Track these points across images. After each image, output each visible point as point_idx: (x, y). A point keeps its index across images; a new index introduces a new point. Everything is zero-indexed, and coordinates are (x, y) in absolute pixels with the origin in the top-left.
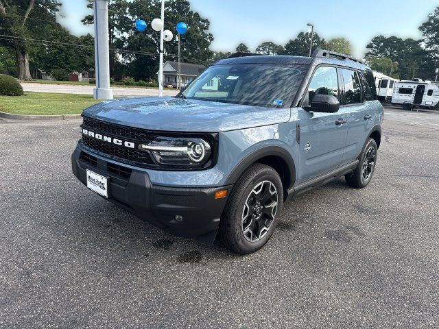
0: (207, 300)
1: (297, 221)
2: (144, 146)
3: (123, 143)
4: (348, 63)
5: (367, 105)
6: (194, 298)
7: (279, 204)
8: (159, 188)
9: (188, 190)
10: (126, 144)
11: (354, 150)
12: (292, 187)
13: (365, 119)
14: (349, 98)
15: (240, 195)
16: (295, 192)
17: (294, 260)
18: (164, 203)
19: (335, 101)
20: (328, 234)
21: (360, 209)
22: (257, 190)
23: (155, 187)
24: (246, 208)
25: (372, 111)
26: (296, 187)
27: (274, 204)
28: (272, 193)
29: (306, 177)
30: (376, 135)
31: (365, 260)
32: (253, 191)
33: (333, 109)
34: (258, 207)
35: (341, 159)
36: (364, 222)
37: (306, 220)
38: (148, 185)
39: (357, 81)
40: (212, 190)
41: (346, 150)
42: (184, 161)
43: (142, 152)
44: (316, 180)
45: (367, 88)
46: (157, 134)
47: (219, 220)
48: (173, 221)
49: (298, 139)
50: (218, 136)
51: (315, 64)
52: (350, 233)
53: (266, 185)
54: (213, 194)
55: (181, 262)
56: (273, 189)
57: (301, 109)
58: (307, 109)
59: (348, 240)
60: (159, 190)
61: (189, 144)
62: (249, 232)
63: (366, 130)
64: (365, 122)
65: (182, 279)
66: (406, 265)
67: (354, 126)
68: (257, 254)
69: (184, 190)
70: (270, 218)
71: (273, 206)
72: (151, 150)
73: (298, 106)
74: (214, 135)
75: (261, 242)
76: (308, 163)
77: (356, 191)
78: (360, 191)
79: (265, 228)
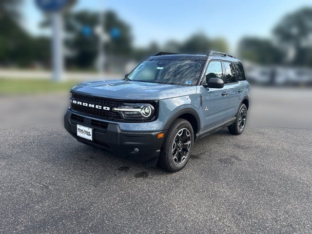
0: (156, 195)
1: (201, 154)
2: (115, 109)
3: (102, 108)
4: (228, 58)
5: (240, 83)
6: (148, 195)
7: (191, 142)
8: (125, 133)
9: (142, 133)
10: (104, 108)
11: (233, 111)
12: (198, 133)
13: (239, 92)
14: (229, 79)
15: (171, 137)
16: (200, 136)
17: (202, 174)
18: (129, 141)
19: (221, 81)
20: (220, 160)
21: (238, 146)
22: (179, 133)
23: (123, 132)
24: (174, 144)
25: (242, 87)
26: (201, 133)
27: (189, 142)
28: (188, 136)
29: (206, 127)
30: (246, 102)
31: (242, 173)
32: (178, 134)
33: (220, 86)
34: (180, 144)
35: (226, 117)
36: (241, 154)
37: (206, 153)
38: (119, 131)
39: (233, 68)
40: (156, 133)
41: (229, 111)
42: (139, 117)
43: (114, 112)
44: (212, 128)
45: (239, 73)
46: (123, 102)
47: (159, 151)
48: (133, 152)
49: (201, 104)
50: (158, 102)
51: (209, 60)
52: (233, 159)
53: (184, 131)
54: (157, 135)
55: (136, 177)
56: (188, 134)
57: (202, 86)
58: (205, 87)
59: (232, 163)
60: (126, 134)
61: (142, 107)
62: (175, 159)
63: (240, 99)
64: (239, 94)
65: (140, 186)
66: (265, 175)
67: (232, 97)
68: (180, 172)
69: (140, 133)
70: (187, 151)
71: (189, 144)
72: (120, 111)
73: (200, 85)
74: (156, 101)
75: (182, 165)
76: (207, 118)
77: (235, 136)
78: (238, 137)
79: (184, 157)
